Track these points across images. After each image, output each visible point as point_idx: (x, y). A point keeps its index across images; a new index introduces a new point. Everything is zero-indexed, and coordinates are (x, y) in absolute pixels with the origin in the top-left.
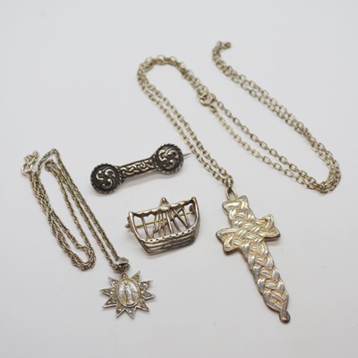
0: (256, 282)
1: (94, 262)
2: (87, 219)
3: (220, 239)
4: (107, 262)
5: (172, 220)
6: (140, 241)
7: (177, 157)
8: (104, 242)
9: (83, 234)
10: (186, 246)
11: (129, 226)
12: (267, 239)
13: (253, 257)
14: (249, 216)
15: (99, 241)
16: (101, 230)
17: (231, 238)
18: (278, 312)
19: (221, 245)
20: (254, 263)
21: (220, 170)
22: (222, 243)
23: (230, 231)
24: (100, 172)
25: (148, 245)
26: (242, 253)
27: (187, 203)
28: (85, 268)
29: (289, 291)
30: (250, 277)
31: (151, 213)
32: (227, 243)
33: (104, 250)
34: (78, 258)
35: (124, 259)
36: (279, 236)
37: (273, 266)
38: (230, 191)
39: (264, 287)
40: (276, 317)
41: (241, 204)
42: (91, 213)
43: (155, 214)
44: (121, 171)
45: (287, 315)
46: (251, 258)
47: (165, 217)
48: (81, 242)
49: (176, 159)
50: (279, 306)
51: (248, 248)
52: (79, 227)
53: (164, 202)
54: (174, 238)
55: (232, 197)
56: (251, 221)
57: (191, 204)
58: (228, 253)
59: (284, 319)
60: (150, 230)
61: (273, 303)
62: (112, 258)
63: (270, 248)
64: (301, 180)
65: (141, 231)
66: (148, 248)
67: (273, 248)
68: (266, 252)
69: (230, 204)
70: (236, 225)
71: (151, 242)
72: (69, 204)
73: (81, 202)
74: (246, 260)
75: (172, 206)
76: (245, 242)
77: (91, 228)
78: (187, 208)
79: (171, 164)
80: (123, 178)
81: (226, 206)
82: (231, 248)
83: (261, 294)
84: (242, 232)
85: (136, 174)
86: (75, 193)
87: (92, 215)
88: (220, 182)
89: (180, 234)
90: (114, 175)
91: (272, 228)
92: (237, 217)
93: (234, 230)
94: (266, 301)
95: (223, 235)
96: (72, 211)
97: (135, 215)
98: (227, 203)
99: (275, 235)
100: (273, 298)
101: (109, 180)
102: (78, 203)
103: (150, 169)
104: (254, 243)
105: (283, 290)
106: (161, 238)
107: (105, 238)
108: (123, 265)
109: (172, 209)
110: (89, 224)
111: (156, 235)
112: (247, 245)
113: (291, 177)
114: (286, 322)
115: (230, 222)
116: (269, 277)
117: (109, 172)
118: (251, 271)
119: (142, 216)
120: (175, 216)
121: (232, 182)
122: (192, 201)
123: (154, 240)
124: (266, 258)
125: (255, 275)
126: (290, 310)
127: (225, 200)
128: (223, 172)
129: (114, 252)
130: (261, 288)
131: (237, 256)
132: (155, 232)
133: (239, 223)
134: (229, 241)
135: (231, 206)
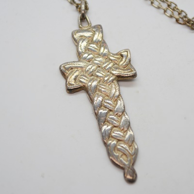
0: (100, 129)
3: (63, 74)
12: (120, 79)
13: (100, 99)
14: (102, 48)
17: (77, 73)
18: (122, 168)
19: (64, 81)
20: (101, 105)
22: (66, 78)
23: (76, 65)
26: (87, 92)
29: (140, 143)
30: (94, 122)
32: (71, 79)
36: (134, 76)
37: (124, 112)
38: (83, 18)
39: (110, 136)
40: (119, 174)
41: (94, 35)
45: (134, 173)
46: (98, 100)
50: (125, 161)
51: (96, 87)
55: (85, 25)
56: (104, 55)
58: (71, 91)
59: (129, 177)
61: (117, 157)
63: (122, 89)
64: (169, 12)
67: (126, 90)
68: (117, 93)
69: (81, 34)
70: (85, 58)
74: (92, 101)
76: (93, 80)
81: (77, 36)
82: (76, 85)
83: (105, 144)
84: (91, 67)
88: (74, 7)
91: (127, 65)
92: (87, 49)
93: (82, 64)
94: (109, 154)
95: (67, 69)
98: (78, 31)
99: (130, 74)
100: (119, 150)
104: (104, 81)
105: (132, 141)
112: (94, 83)
113: (159, 8)
114: (131, 181)
115: (79, 54)
116: (117, 124)
118: (96, 114)
121: (86, 8)
124: (116, 101)
125: (101, 120)
126: (137, 168)
127: (76, 28)
130: (105, 137)
131: (82, 96)
133: (89, 57)
134: (73, 77)
135: (81, 36)
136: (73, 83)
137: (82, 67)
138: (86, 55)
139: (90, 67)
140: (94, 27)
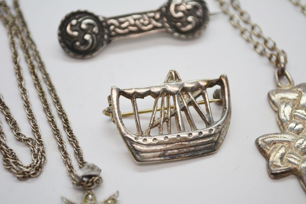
1: (40, 167)
2: (42, 95)
3: (262, 150)
4: (64, 170)
5: (184, 109)
6: (125, 139)
7: (199, 13)
8: (64, 135)
9: (31, 117)
10: (203, 155)
11: (109, 112)
15: (56, 132)
16: (63, 115)
17: (282, 151)
21: (266, 42)
22: (267, 157)
24: (74, 22)
25: (138, 147)
27: (211, 84)
28: (24, 176)
31: (149, 93)
32: (275, 157)
33: (62, 149)
34: (15, 157)
35: (93, 168)
38: (282, 74)
41: (300, 96)
42: (51, 85)
43: (156, 95)
44: (108, 26)
47: (172, 103)
48: (26, 130)
49: (198, 17)
52: (27, 105)
53: (174, 77)
54: (186, 140)
55: (284, 84)
57: (218, 87)
58: (276, 176)
60: (145, 123)
62: (75, 163)
65: (130, 123)
66: (138, 152)
69: (283, 95)
70: (292, 129)
71: (144, 144)
72: (18, 69)
73: (37, 66)
75: (186, 85)
77: (47, 109)
78: (210, 92)
79: (189, 23)
80: (110, 36)
81: (276, 98)
82: (283, 167)
84: (302, 142)
85: (131, 32)
86: (31, 52)
87: (52, 89)
88: (265, 60)
89: (195, 134)
90: (95, 30)
92: (292, 116)
93: (288, 137)
95: (270, 144)
96: (21, 79)
97: (121, 93)
98: (277, 92)
101: (87, 37)
102: (33, 67)
103: (155, 28)
106: (161, 138)
107: (68, 128)
108: (90, 177)
109: (184, 90)
110: (45, 102)
111: (154, 131)
115: (282, 124)
117: (88, 24)
119: (133, 96)
120: (191, 103)
122: (219, 82)
123: (150, 140)
128: (270, 44)
129: (78, 154)
132: (152, 126)
133: (298, 127)
134: (278, 155)
135: (282, 98)
136: (279, 164)
137: (288, 142)
138: (292, 125)
139: (300, 141)
140: (299, 86)
